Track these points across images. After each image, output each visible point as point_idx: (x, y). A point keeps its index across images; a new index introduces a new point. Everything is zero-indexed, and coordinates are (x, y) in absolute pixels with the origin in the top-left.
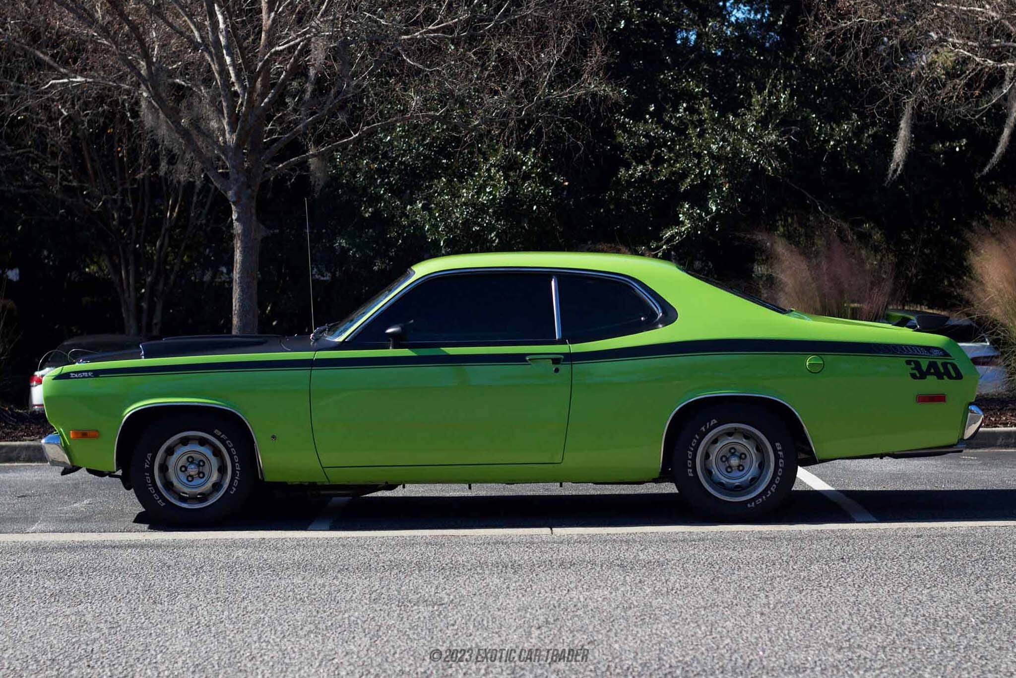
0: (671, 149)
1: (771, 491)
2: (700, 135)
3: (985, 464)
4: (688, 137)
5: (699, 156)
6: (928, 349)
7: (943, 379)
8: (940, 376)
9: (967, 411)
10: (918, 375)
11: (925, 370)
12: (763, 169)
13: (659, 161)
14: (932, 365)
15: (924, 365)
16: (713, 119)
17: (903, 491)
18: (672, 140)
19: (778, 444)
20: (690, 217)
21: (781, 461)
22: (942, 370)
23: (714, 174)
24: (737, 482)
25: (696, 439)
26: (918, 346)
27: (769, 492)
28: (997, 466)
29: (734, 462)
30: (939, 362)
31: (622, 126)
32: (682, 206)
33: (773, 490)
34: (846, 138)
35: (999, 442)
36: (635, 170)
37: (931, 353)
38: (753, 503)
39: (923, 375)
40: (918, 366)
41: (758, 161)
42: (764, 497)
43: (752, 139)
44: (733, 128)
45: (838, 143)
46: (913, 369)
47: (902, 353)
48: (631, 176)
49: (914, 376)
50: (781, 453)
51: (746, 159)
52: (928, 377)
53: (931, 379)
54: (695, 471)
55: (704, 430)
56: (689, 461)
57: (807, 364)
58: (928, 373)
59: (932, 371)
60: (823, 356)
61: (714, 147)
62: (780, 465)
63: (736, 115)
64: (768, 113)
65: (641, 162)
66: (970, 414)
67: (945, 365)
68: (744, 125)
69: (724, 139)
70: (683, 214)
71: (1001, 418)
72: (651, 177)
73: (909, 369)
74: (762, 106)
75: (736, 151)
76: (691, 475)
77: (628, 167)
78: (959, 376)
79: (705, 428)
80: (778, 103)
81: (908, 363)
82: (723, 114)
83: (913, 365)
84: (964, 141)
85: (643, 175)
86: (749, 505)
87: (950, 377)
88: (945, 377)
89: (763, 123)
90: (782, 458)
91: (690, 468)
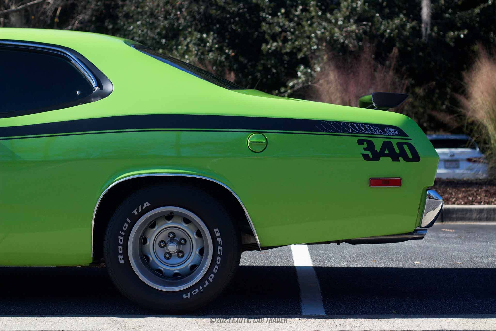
0: (293, 33)
1: (209, 281)
2: (311, 25)
3: (460, 237)
4: (303, 27)
5: (309, 37)
6: (382, 127)
7: (399, 161)
8: (395, 158)
9: (425, 196)
10: (371, 156)
11: (378, 151)
12: (347, 46)
13: (285, 40)
14: (387, 145)
15: (378, 144)
16: (318, 16)
17: (377, 268)
18: (294, 27)
19: (216, 230)
20: (305, 74)
21: (220, 248)
22: (398, 151)
23: (318, 49)
24: (176, 270)
25: (128, 223)
26: (371, 124)
27: (206, 282)
28: (469, 240)
29: (172, 248)
30: (395, 143)
31: (264, 19)
32: (300, 68)
33: (211, 280)
34: (397, 28)
35: (474, 216)
36: (272, 45)
37: (386, 132)
38: (189, 294)
39: (376, 157)
40: (371, 146)
41: (344, 41)
42: (201, 288)
43: (341, 28)
44: (329, 22)
45: (392, 31)
46: (365, 149)
47: (353, 132)
48: (270, 49)
49: (366, 157)
50: (219, 240)
51: (338, 40)
52: (382, 158)
53: (386, 161)
54: (126, 258)
55: (136, 213)
56: (120, 247)
57: (249, 142)
58: (382, 154)
59: (387, 152)
60: (264, 134)
61: (319, 32)
62: (219, 253)
63: (332, 14)
64: (351, 12)
65: (275, 40)
66: (428, 199)
67: (400, 145)
68: (337, 20)
69: (325, 28)
70: (301, 72)
71: (476, 197)
72: (281, 50)
73: (361, 150)
74: (347, 9)
75: (332, 36)
76: (122, 262)
77: (267, 43)
78: (416, 158)
79: (138, 211)
80: (357, 7)
81: (360, 142)
82: (324, 12)
83: (366, 146)
84: (466, 32)
85: (277, 48)
86: (184, 296)
87: (406, 159)
88: (401, 158)
89: (347, 19)
90: (220, 246)
91: (121, 254)
